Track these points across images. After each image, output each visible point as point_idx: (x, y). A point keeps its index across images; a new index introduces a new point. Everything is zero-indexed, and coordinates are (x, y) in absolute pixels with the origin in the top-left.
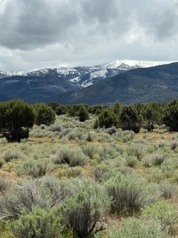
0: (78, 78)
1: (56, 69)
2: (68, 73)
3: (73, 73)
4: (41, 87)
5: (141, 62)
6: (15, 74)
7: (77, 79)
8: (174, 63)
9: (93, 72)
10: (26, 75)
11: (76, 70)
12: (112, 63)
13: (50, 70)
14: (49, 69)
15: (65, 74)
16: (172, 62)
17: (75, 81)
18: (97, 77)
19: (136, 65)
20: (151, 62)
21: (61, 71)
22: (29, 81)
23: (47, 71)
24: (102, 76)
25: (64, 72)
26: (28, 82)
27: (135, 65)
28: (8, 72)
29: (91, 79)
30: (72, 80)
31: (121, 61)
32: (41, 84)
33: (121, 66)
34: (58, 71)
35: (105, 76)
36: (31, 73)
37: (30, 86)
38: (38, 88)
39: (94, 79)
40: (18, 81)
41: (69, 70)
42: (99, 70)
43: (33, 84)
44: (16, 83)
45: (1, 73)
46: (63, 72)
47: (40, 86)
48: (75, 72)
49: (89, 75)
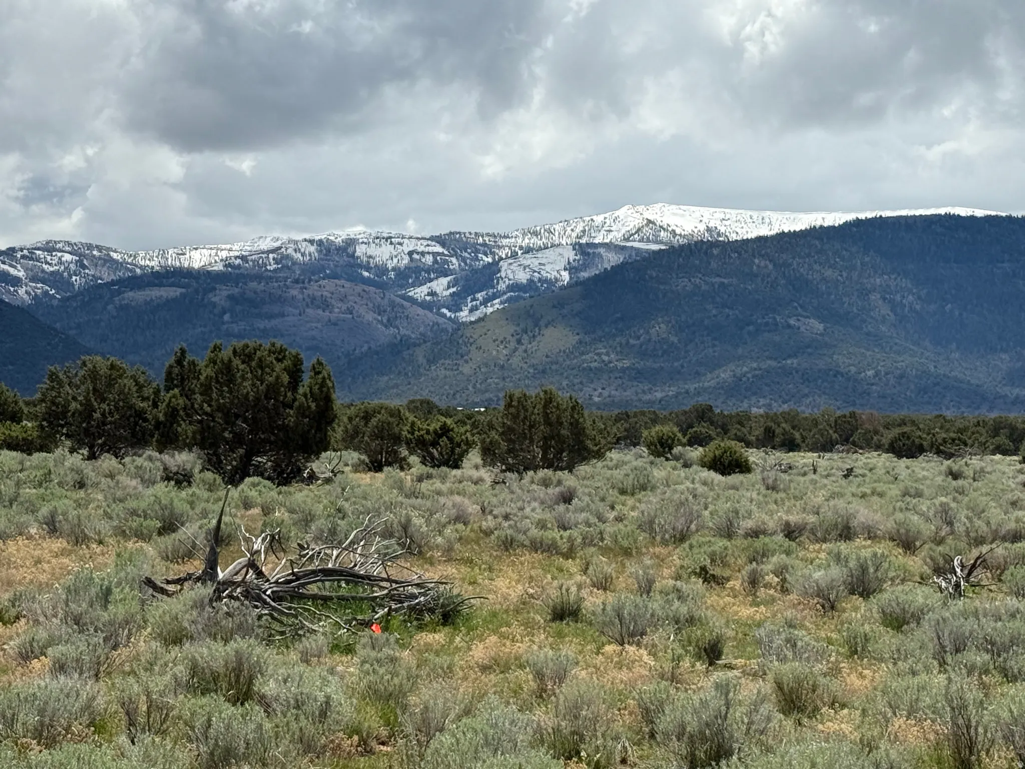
0: (444, 281)
1: (351, 242)
2: (406, 260)
3: (429, 259)
4: (274, 322)
5: (732, 213)
6: (172, 261)
7: (441, 286)
8: (858, 223)
9: (514, 255)
10: (219, 267)
11: (438, 249)
12: (599, 219)
13: (325, 247)
14: (320, 243)
15: (390, 265)
16: (850, 217)
17: (432, 294)
18: (531, 281)
19: (709, 230)
20: (774, 216)
21: (373, 250)
22: (225, 293)
23: (312, 249)
24: (552, 275)
25: (386, 256)
26: (220, 296)
27: (702, 227)
28: (142, 254)
29: (502, 286)
30: (420, 292)
31: (640, 208)
32: (276, 309)
33: (639, 230)
34: (360, 250)
35: (566, 276)
36: (243, 258)
37: (227, 317)
38: (262, 324)
39: (515, 287)
40: (179, 291)
41: (409, 246)
42: (540, 249)
43: (238, 308)
44: (169, 303)
45: (115, 256)
46: (383, 254)
47: (271, 317)
48: (435, 254)
49: (494, 268)
